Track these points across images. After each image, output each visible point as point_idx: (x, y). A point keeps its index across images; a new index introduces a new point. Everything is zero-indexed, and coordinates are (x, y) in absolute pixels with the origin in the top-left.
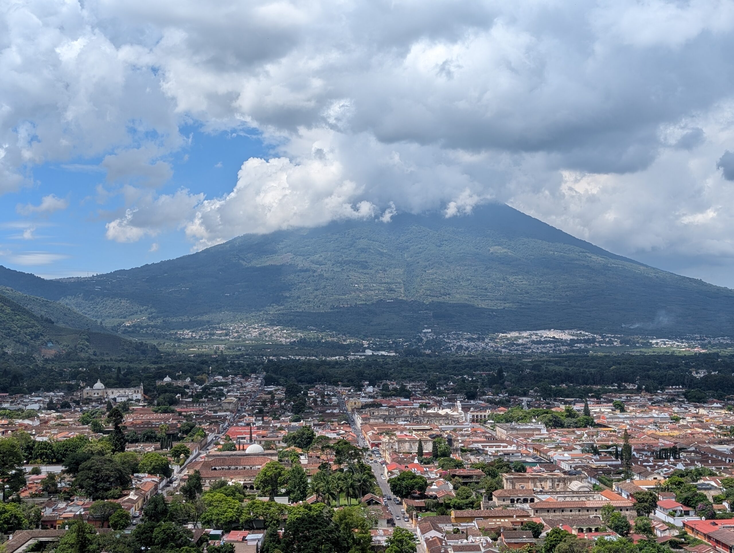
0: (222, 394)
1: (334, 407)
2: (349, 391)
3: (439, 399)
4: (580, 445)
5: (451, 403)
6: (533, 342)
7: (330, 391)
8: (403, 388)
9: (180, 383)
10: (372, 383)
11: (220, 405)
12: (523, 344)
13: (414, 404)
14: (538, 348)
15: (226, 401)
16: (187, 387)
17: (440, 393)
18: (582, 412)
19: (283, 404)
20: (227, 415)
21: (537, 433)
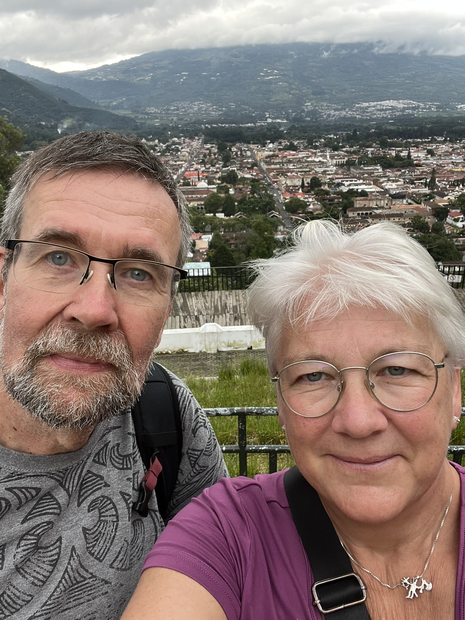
0: (178, 150)
1: (249, 157)
2: (258, 147)
3: (315, 151)
4: (403, 179)
5: (322, 154)
6: (378, 110)
7: (246, 147)
8: (292, 144)
9: (151, 143)
10: (273, 142)
11: (178, 157)
12: (371, 112)
13: (299, 155)
14: (381, 114)
15: (181, 155)
16: (156, 146)
17: (316, 147)
18: (406, 157)
19: (216, 156)
20: (182, 164)
21: (376, 171)
